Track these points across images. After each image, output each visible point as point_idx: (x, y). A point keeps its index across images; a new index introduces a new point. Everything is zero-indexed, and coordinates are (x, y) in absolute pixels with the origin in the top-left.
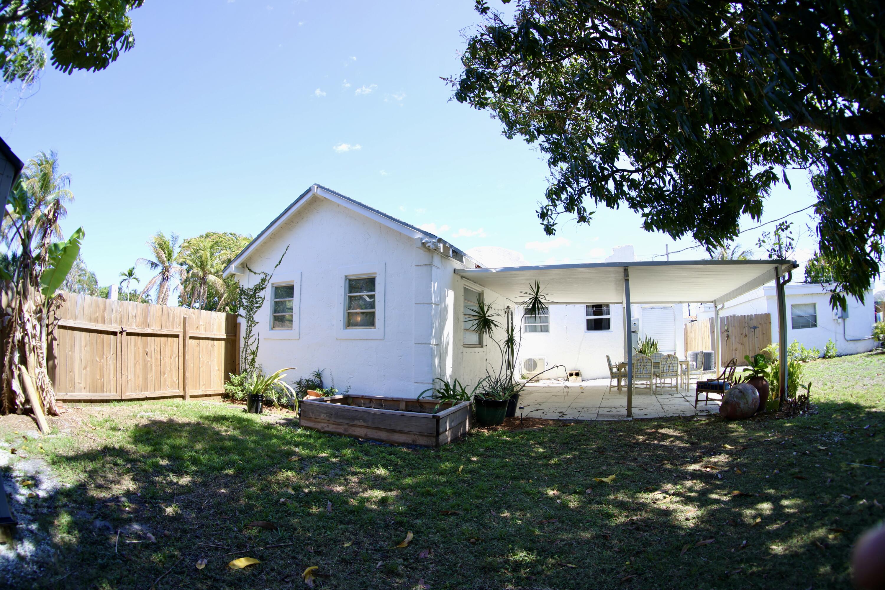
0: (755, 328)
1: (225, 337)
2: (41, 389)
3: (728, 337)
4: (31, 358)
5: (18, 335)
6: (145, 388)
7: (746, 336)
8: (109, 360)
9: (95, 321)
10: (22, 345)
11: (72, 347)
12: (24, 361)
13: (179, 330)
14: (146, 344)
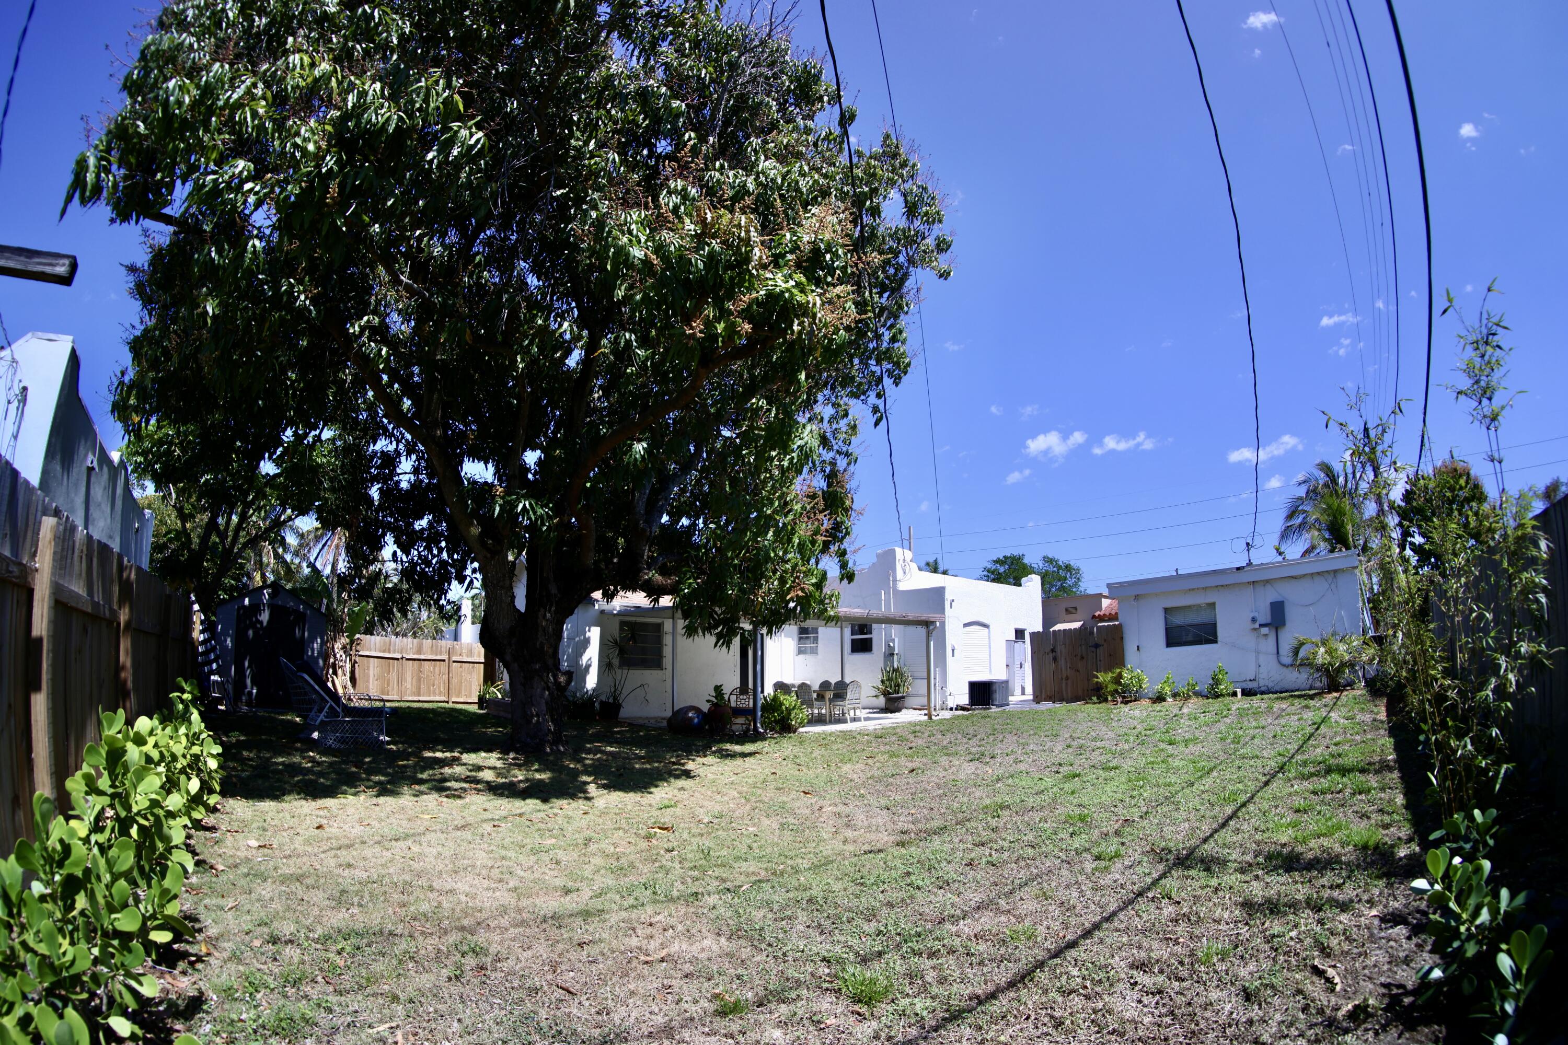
0: (1097, 646)
1: (483, 660)
2: (345, 687)
3: (1055, 659)
4: (340, 672)
5: (332, 660)
6: (419, 695)
7: (1082, 658)
8: (394, 675)
9: (384, 651)
10: (334, 666)
11: (368, 668)
12: (335, 673)
13: (445, 657)
14: (420, 666)
